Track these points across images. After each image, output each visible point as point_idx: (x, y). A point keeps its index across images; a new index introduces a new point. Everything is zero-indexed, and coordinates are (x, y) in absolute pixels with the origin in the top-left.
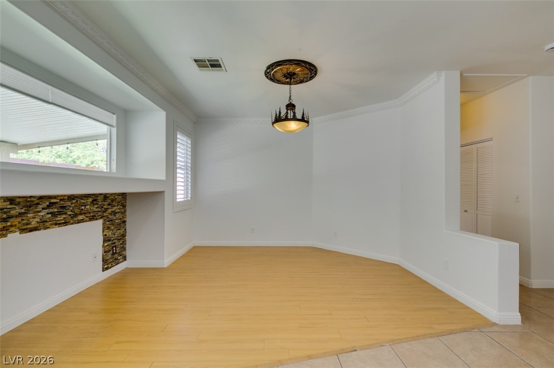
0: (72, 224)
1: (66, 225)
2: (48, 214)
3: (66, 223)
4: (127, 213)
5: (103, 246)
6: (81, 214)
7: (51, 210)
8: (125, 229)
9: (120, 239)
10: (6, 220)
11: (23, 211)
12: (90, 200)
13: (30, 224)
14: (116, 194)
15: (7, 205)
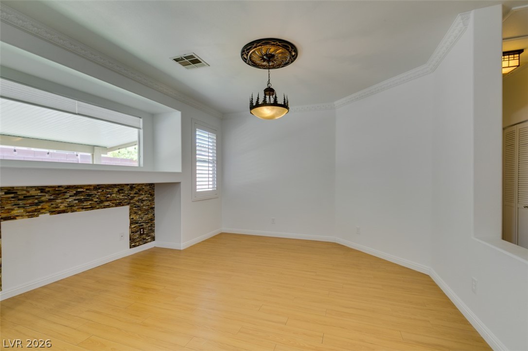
0: (98, 208)
1: (92, 209)
2: (75, 200)
3: (92, 208)
4: (155, 201)
5: (130, 227)
6: (108, 201)
7: (78, 197)
8: (154, 215)
9: (148, 222)
10: (37, 204)
11: (52, 197)
12: (116, 190)
13: (58, 207)
14: (143, 184)
15: (38, 193)
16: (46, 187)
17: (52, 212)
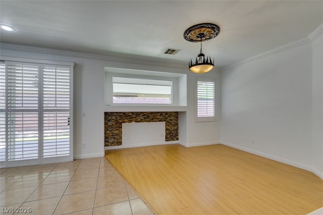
0: (152, 122)
3: (149, 121)
4: (179, 120)
5: (166, 132)
6: (155, 119)
7: (144, 117)
8: (178, 127)
9: (175, 131)
10: (131, 118)
11: (135, 116)
12: (159, 114)
13: (137, 120)
14: (172, 112)
15: (132, 114)
16: (134, 112)
17: (136, 122)
